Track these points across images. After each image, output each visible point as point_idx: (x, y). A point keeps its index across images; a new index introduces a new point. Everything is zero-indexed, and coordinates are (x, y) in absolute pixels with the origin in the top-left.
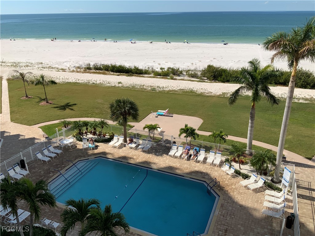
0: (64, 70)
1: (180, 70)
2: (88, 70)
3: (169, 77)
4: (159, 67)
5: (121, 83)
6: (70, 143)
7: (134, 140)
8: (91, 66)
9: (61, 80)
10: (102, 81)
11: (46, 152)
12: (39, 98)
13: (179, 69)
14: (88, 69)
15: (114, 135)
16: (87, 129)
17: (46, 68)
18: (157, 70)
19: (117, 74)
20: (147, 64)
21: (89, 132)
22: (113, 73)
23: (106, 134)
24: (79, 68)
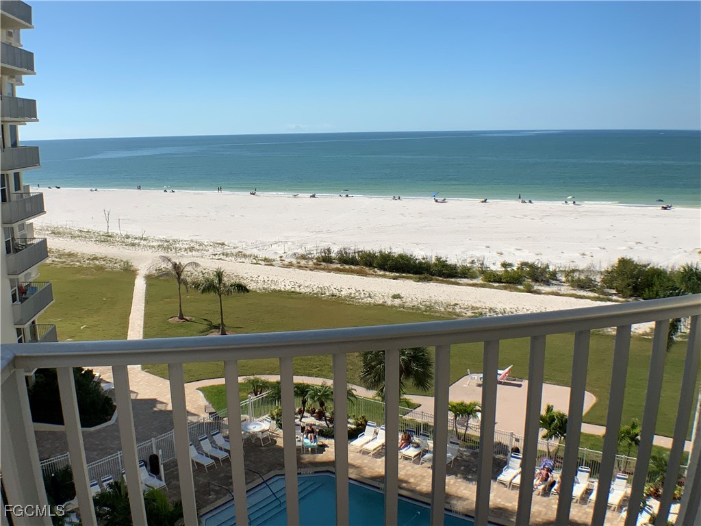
0: (269, 262)
1: (551, 268)
2: (324, 264)
3: (521, 287)
4: (500, 260)
5: (400, 298)
6: (263, 432)
7: (416, 439)
8: (333, 255)
9: (260, 285)
10: (353, 291)
11: (206, 445)
12: (206, 323)
13: (547, 267)
14: (325, 261)
15: (366, 422)
16: (304, 402)
17: (232, 254)
18: (493, 268)
19: (393, 274)
20: (470, 253)
21: (308, 411)
22: (382, 273)
23: (349, 420)
24: (303, 257)
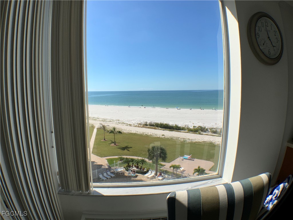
0: (130, 125)
1: (206, 128)
2: (145, 126)
3: (197, 133)
4: (193, 125)
5: (164, 136)
6: (121, 171)
7: (162, 174)
8: (148, 124)
9: (127, 132)
10: (152, 134)
11: (105, 174)
12: (111, 141)
13: (205, 127)
14: (146, 125)
15: (149, 169)
16: (133, 164)
17: (121, 123)
18: (191, 127)
19: (163, 129)
20: (185, 123)
21: (134, 166)
22: (160, 128)
23: (145, 169)
24: (140, 124)
